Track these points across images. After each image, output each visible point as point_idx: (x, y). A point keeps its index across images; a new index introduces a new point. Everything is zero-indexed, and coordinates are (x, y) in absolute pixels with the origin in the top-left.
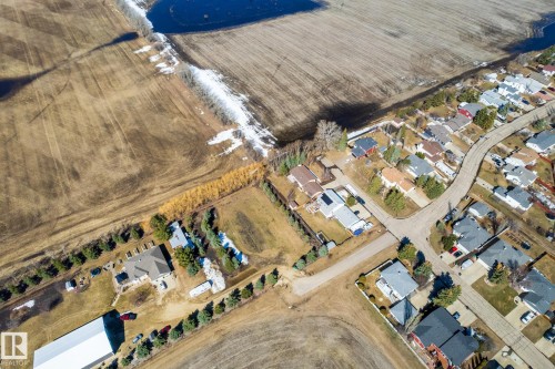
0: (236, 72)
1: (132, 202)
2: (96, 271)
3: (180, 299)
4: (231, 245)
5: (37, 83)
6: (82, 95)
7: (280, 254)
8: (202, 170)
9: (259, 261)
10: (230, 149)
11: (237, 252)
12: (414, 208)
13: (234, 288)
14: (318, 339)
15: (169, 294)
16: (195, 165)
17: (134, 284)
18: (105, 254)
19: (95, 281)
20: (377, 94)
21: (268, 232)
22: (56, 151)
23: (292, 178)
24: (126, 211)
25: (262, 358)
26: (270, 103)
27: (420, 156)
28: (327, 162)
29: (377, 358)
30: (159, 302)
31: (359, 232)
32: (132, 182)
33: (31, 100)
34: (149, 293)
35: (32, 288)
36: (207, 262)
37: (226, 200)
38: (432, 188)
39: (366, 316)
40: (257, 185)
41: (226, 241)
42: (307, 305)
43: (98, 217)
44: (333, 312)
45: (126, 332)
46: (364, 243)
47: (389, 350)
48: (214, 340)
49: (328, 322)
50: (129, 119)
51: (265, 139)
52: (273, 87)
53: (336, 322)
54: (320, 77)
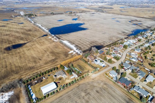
0: (71, 41)
1: (54, 63)
2: (49, 75)
3: (69, 79)
5: (27, 44)
6: (38, 46)
7: (88, 71)
8: (68, 58)
9: (84, 72)
10: (73, 54)
12: (114, 62)
13: (80, 77)
14: (99, 84)
15: (66, 78)
16: (66, 57)
17: (58, 77)
18: (50, 73)
19: (49, 77)
20: (102, 44)
21: (85, 67)
22: (35, 56)
23: (88, 58)
24: (53, 65)
25: (88, 88)
26: (80, 46)
27: (113, 53)
28: (95, 55)
29: (112, 87)
30: (64, 80)
31: (104, 66)
32: (54, 60)
33: (27, 47)
35: (36, 79)
36: (73, 73)
37: (74, 62)
38: (117, 59)
39: (108, 80)
40: (81, 60)
41: (76, 69)
43: (47, 66)
45: (58, 85)
46: (105, 68)
48: (77, 85)
49: (101, 81)
50: (50, 49)
51: (80, 52)
52: (80, 43)
53: (102, 81)
54: (90, 41)
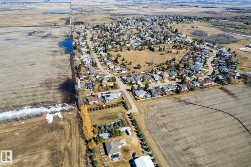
4: (113, 123)
7: (122, 112)
9: (122, 117)
10: (61, 117)
11: (116, 122)
13: (131, 125)
14: (151, 111)
15: (128, 142)
16: (62, 129)
21: (111, 113)
23: (91, 103)
25: (155, 122)
26: (40, 101)
29: (158, 103)
30: (130, 145)
32: (55, 154)
34: (125, 148)
42: (141, 111)
44: (144, 107)
53: (147, 107)
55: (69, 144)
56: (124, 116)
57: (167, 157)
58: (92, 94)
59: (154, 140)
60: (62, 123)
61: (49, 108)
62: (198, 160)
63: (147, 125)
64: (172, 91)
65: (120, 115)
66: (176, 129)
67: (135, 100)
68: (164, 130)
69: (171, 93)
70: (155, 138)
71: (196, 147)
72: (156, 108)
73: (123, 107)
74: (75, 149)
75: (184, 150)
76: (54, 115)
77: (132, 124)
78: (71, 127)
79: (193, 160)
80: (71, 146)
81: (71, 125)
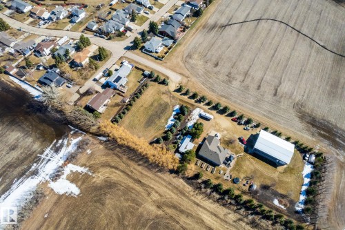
1: (174, 207)
2: (235, 181)
3: (217, 124)
4: (172, 118)
7: (163, 93)
9: (173, 101)
11: (174, 113)
13: (195, 104)
14: (196, 65)
15: (218, 131)
24: (185, 204)
30: (225, 132)
34: (225, 141)
36: (190, 124)
39: (175, 54)
41: (170, 122)
42: (184, 73)
44: (181, 64)
45: (248, 136)
46: (137, 62)
47: (185, 44)
49: (187, 64)
53: (185, 62)
55: (155, 196)
56: (173, 97)
57: (270, 116)
58: (78, 92)
59: (239, 104)
60: (99, 177)
61: (35, 173)
62: (293, 97)
63: (213, 91)
64: (188, 16)
65: (165, 99)
66: (246, 74)
67: (158, 61)
68: (236, 84)
69: (190, 20)
70: (239, 101)
71: (280, 83)
72: (196, 56)
73: (156, 83)
74: (173, 195)
75: (275, 94)
76: (64, 176)
77: (196, 102)
78: (123, 172)
79: (290, 101)
80: (160, 195)
81: (116, 168)
